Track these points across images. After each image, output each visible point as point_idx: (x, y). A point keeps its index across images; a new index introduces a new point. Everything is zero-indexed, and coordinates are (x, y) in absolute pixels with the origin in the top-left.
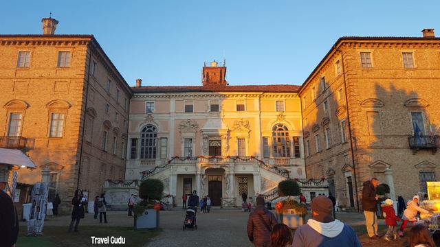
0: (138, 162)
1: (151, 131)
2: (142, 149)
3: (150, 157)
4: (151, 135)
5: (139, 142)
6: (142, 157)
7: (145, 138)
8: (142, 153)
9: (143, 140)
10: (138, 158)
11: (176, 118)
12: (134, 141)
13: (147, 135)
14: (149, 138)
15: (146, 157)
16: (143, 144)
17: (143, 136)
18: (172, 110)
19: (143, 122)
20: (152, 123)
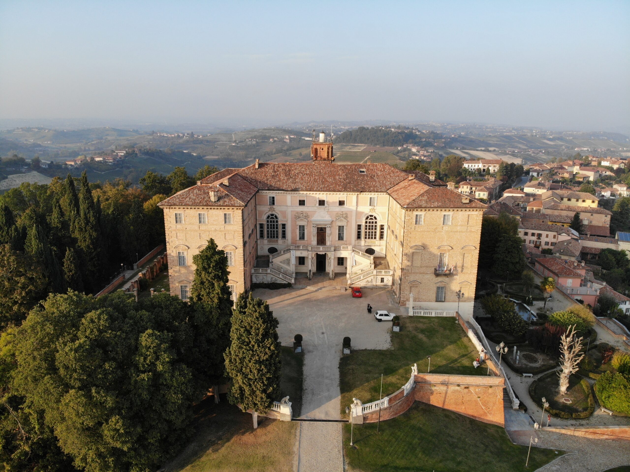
0: (265, 241)
1: (273, 218)
2: (268, 231)
3: (274, 237)
4: (274, 222)
5: (265, 227)
6: (268, 237)
7: (269, 223)
8: (268, 234)
9: (268, 225)
10: (266, 238)
11: (293, 210)
12: (262, 226)
13: (271, 222)
14: (272, 224)
15: (271, 237)
16: (268, 228)
17: (268, 221)
18: (289, 203)
19: (267, 211)
20: (274, 213)
